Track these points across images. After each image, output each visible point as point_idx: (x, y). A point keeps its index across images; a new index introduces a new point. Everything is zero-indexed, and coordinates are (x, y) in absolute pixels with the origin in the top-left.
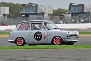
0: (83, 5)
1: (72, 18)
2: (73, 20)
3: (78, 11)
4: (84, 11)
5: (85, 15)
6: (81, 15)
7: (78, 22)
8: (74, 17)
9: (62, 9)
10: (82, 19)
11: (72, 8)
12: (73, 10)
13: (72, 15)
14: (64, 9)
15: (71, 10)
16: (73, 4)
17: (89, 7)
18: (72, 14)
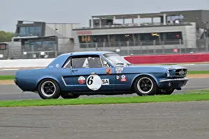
0: (44, 24)
1: (23, 49)
2: (25, 53)
3: (34, 35)
4: (46, 36)
5: (47, 42)
6: (39, 43)
7: (35, 56)
8: (27, 46)
9: (4, 32)
10: (42, 51)
11: (22, 29)
12: (25, 33)
13: (23, 44)
14: (6, 32)
15: (20, 34)
16: (24, 23)
17: (55, 26)
18: (23, 41)
